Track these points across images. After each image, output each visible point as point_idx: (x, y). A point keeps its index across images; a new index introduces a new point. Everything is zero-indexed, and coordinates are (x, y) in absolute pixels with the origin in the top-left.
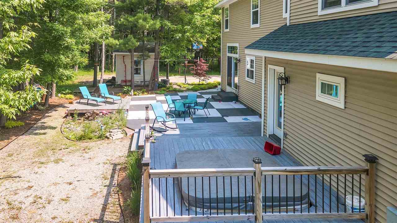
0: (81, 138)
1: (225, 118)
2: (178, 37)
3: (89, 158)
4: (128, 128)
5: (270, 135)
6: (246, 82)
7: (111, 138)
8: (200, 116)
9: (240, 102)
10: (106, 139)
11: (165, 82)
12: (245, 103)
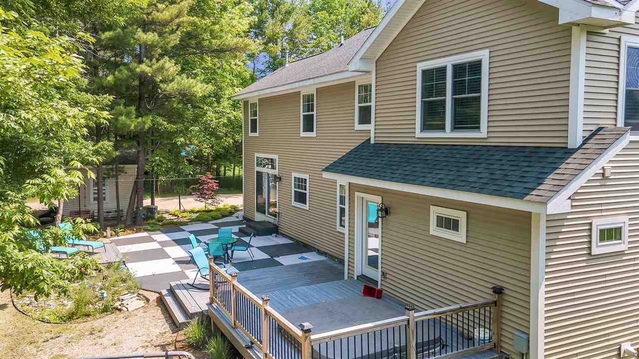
0: (71, 317)
1: (276, 259)
2: (180, 143)
3: (112, 345)
4: (144, 290)
5: (358, 277)
6: (292, 208)
7: (124, 308)
8: (240, 259)
9: (281, 235)
10: (118, 312)
11: (151, 210)
12: (290, 235)
